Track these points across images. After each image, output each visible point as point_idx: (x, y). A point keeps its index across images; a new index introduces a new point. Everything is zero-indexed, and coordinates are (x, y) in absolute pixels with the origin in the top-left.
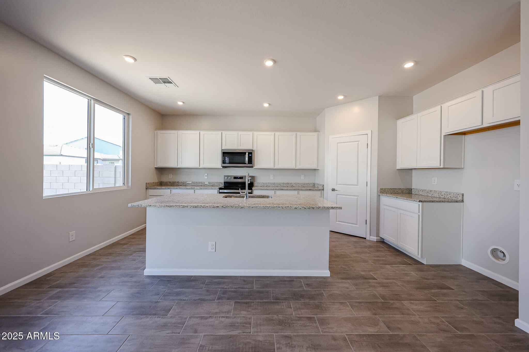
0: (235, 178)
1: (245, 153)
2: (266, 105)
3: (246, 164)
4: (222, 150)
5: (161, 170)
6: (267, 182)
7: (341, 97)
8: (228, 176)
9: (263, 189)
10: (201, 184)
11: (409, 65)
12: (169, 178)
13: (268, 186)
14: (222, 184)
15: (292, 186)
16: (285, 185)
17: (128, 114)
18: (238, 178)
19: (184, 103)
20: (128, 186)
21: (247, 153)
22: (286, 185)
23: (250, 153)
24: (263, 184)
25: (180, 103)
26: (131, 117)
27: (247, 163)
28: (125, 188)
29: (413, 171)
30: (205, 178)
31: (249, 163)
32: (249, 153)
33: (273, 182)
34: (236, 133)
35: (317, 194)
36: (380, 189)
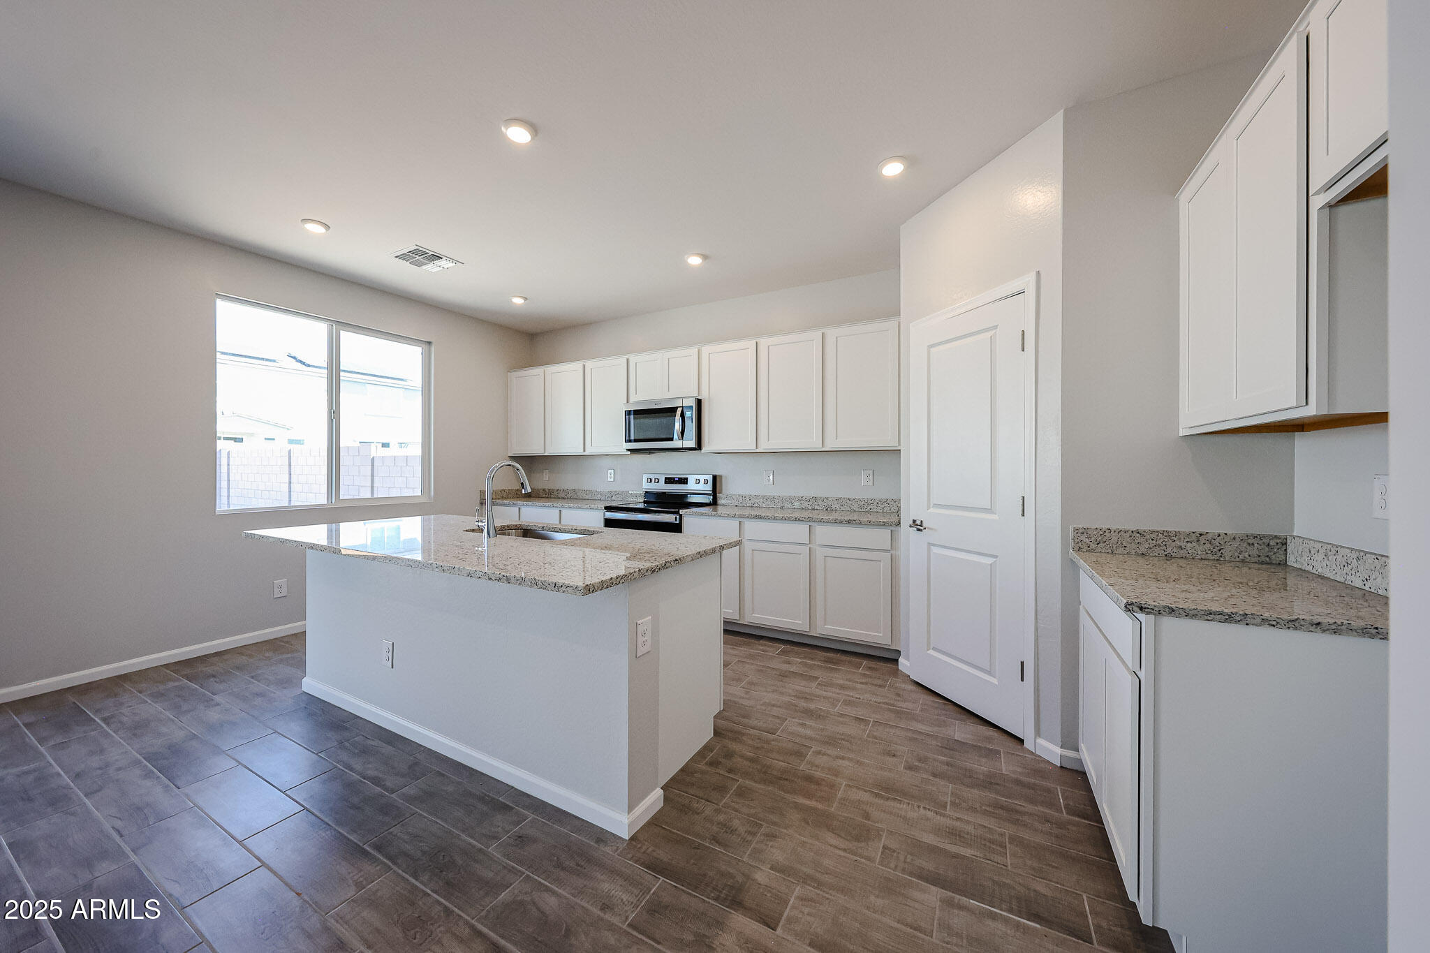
0: (669, 480)
1: (675, 410)
4: (626, 403)
6: (753, 493)
10: (599, 497)
12: (545, 480)
13: (756, 505)
14: (641, 496)
15: (829, 510)
16: (806, 503)
17: (430, 343)
18: (676, 482)
19: (525, 299)
20: (429, 498)
21: (679, 410)
22: (811, 503)
24: (741, 500)
25: (518, 301)
26: (433, 348)
27: (677, 437)
28: (422, 500)
30: (608, 482)
34: (658, 355)
35: (880, 537)
36: (1076, 530)
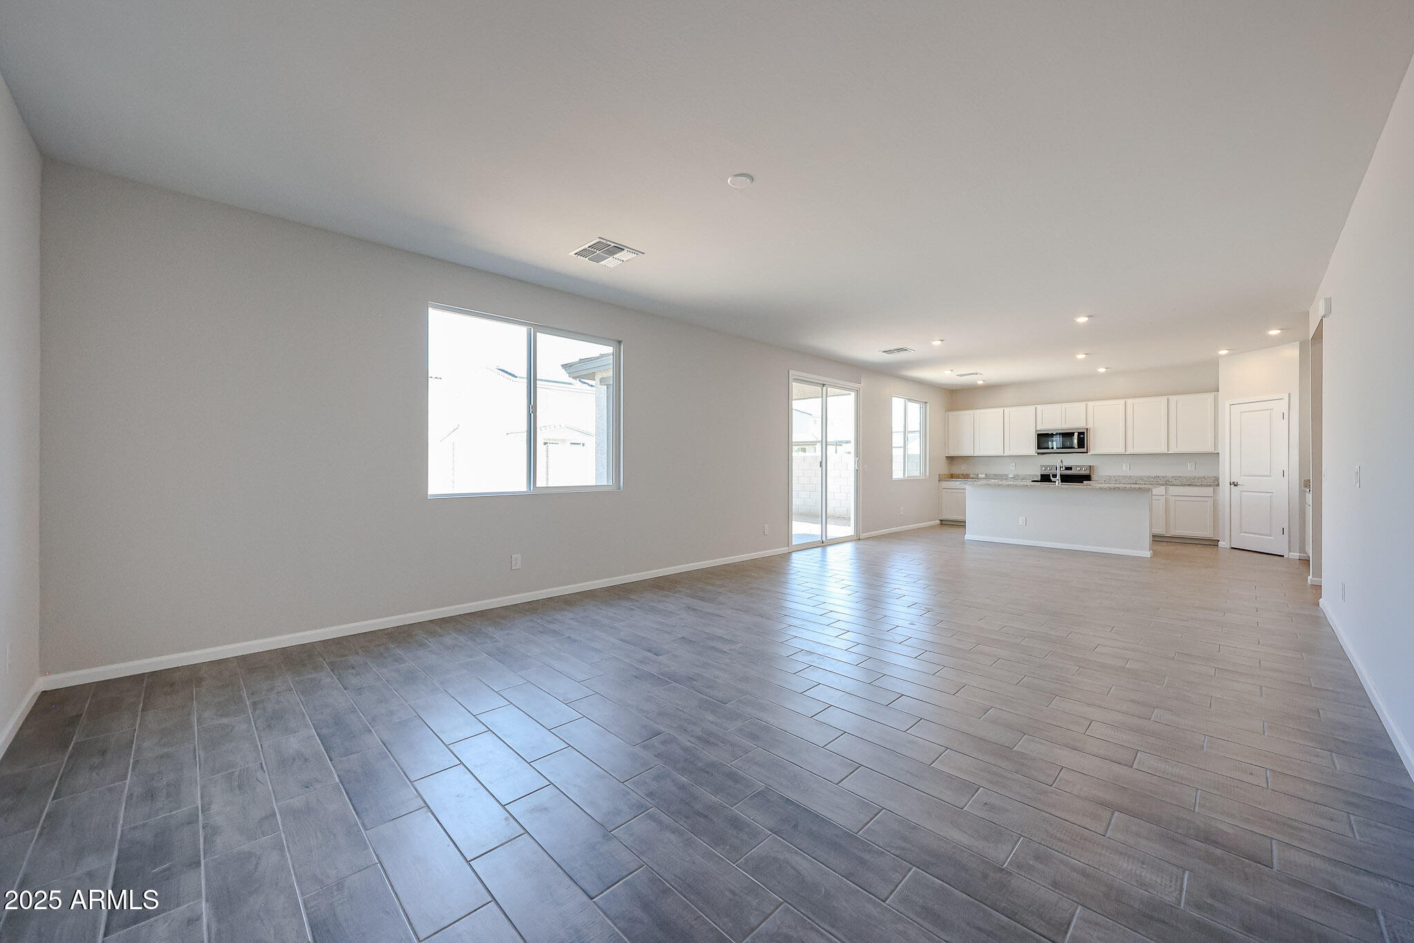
1: (1073, 434)
2: (1101, 370)
3: (1074, 448)
4: (1036, 431)
5: (951, 459)
8: (1046, 467)
12: (962, 469)
14: (1036, 475)
20: (926, 476)
21: (1076, 434)
23: (1082, 434)
24: (1109, 476)
26: (928, 405)
27: (1076, 446)
28: (924, 478)
30: (1011, 470)
31: (1079, 448)
32: (1080, 434)
34: (1057, 406)
35: (1208, 491)
36: (1305, 480)
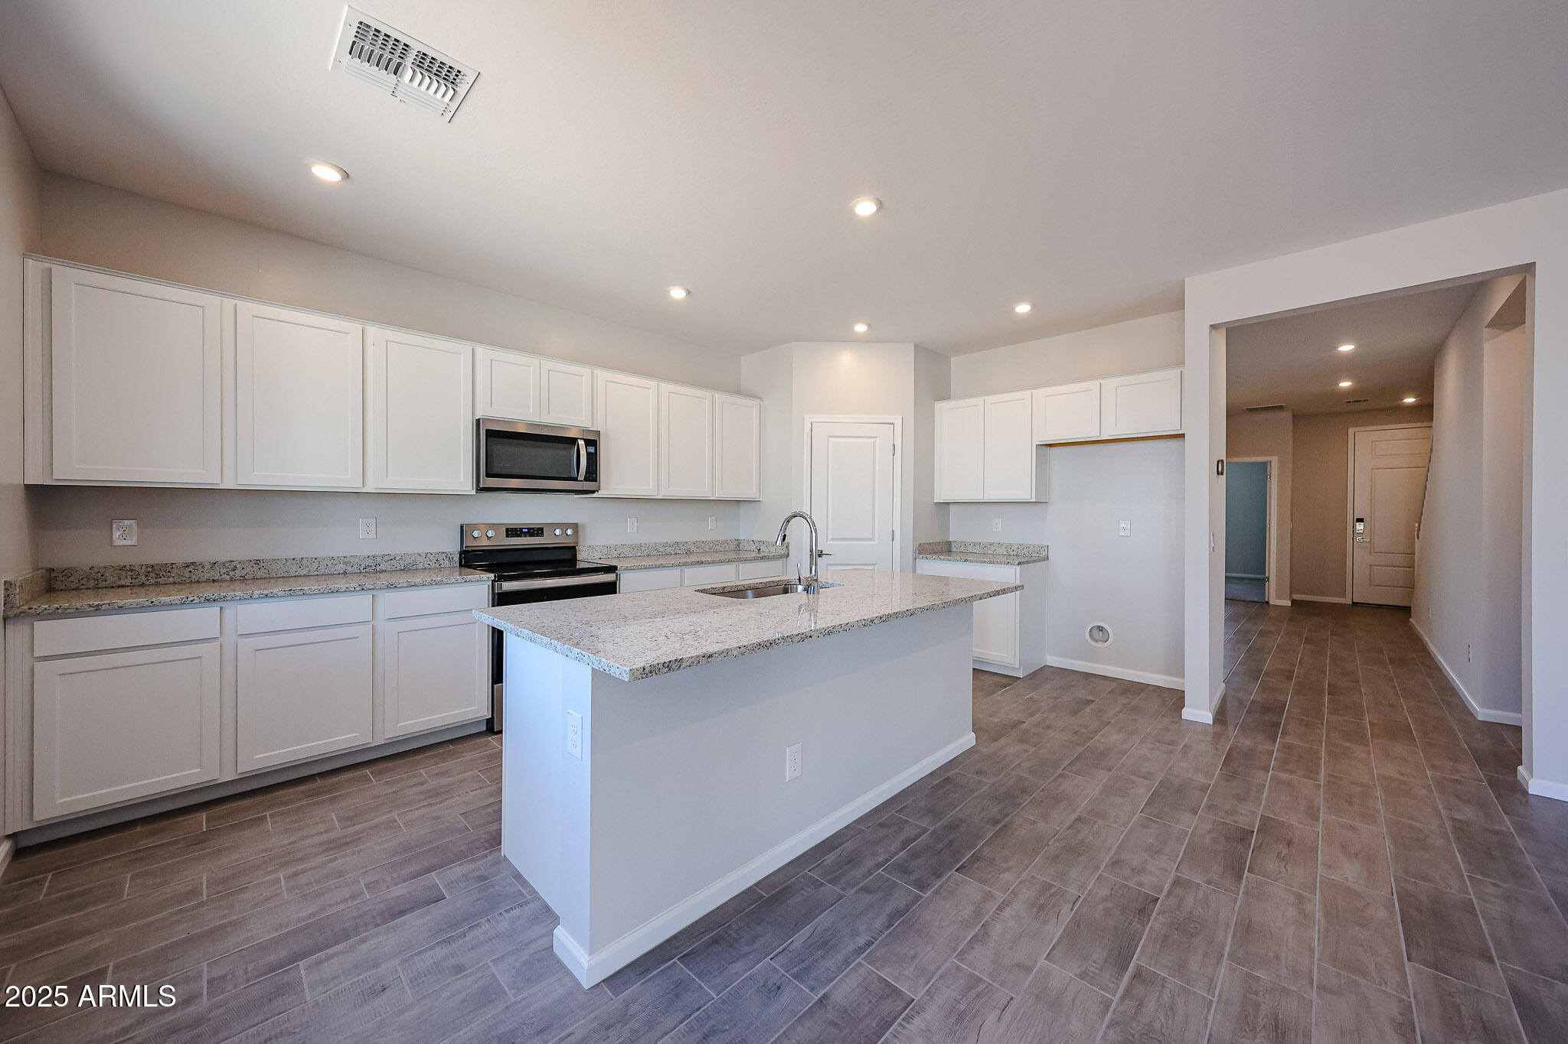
0: (513, 532)
1: (576, 441)
2: (678, 293)
3: (575, 479)
7: (861, 328)
9: (651, 567)
10: (341, 567)
11: (1023, 308)
13: (622, 556)
14: (450, 560)
15: (688, 552)
16: (670, 549)
18: (525, 535)
19: (346, 175)
21: (582, 443)
22: (673, 548)
23: (589, 443)
24: (605, 551)
25: (326, 173)
27: (581, 477)
29: (951, 506)
31: (586, 479)
33: (636, 541)
34: (532, 361)
